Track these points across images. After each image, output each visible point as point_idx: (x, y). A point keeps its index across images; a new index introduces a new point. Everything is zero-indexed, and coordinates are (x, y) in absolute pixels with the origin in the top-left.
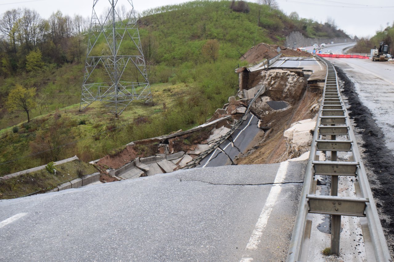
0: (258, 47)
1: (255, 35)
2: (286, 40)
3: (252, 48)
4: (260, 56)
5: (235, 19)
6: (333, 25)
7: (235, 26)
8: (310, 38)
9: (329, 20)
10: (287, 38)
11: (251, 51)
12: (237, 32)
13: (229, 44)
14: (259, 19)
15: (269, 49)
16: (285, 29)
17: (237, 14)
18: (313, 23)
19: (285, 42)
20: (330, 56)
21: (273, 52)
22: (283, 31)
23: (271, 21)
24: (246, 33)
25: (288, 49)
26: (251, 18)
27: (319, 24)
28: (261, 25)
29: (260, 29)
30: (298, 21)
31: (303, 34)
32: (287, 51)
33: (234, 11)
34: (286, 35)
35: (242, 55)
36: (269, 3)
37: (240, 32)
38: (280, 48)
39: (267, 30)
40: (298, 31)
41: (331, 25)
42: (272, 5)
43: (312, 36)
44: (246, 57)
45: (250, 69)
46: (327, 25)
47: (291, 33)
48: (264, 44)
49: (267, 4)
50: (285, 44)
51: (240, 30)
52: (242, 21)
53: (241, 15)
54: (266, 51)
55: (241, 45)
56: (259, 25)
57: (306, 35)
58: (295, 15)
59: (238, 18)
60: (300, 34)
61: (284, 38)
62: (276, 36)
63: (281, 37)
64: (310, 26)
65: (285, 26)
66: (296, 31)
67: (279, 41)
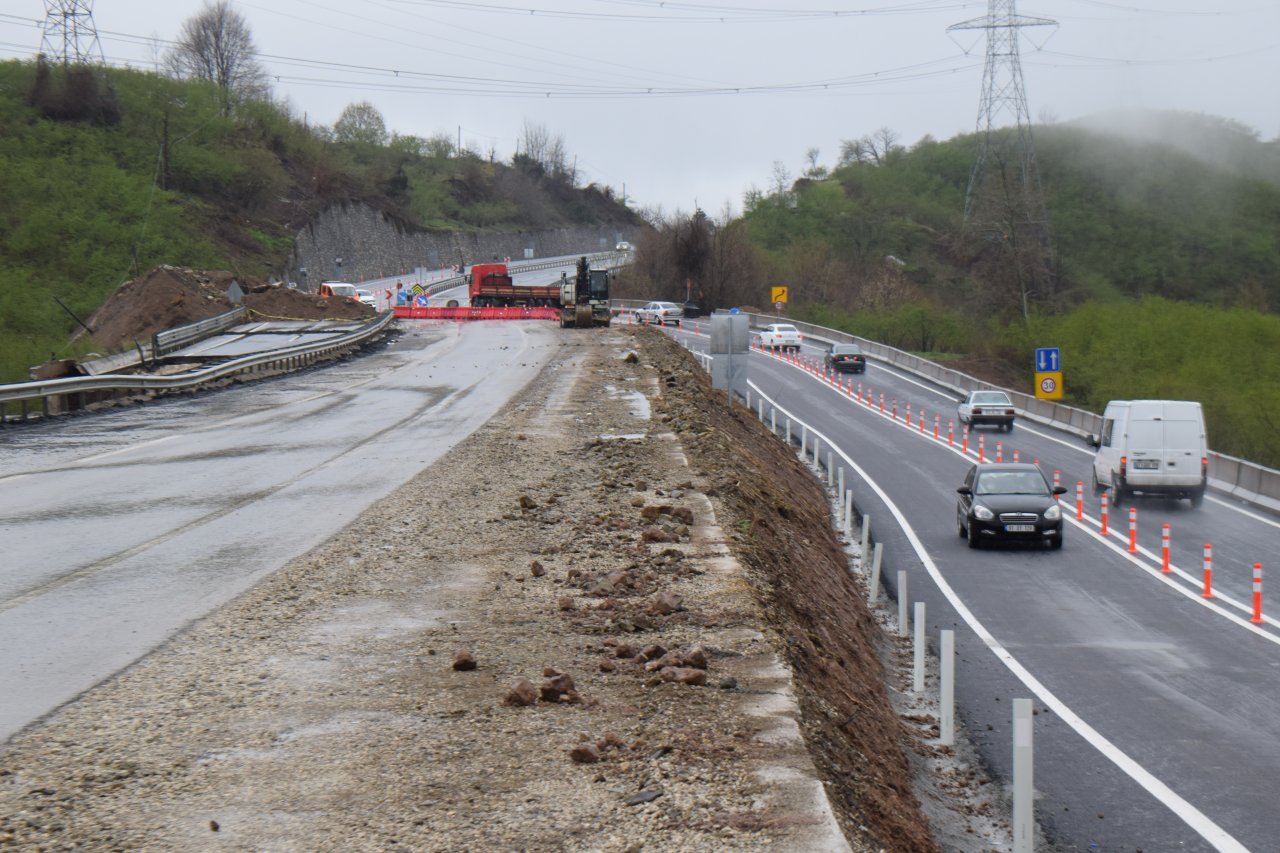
0: (145, 283)
1: (143, 228)
2: (295, 247)
3: (123, 289)
4: (151, 319)
5: (52, 153)
6: (556, 163)
7: (49, 188)
8: (425, 231)
9: (534, 142)
10: (301, 236)
11: (118, 299)
12: (59, 215)
13: (25, 273)
14: (165, 153)
15: (195, 289)
16: (294, 193)
17: (60, 131)
18: (455, 160)
19: (291, 256)
20: (448, 314)
21: (210, 300)
22: (285, 205)
23: (228, 162)
24: (102, 221)
25: (275, 288)
26: (128, 151)
27: (484, 163)
28: (178, 180)
29: (171, 202)
30: (382, 148)
31: (388, 216)
32: (269, 298)
33: (44, 117)
34: (298, 226)
35: (80, 319)
36: (225, 72)
37: (77, 217)
38: (242, 287)
39: (206, 203)
40: (362, 204)
41: (547, 166)
42: (235, 78)
43: (441, 225)
44: (97, 329)
45: (91, 366)
46: (526, 165)
47: (321, 213)
48: (170, 268)
49: (211, 75)
50: (291, 266)
51: (75, 208)
52: (84, 163)
53: (82, 135)
54: (178, 298)
55: (78, 276)
56: (164, 181)
57: (406, 221)
58: (365, 118)
59: (63, 152)
60: (375, 218)
61: (287, 240)
62: (250, 230)
63: (274, 232)
64: (434, 173)
65: (293, 183)
66: (353, 201)
67: (261, 254)
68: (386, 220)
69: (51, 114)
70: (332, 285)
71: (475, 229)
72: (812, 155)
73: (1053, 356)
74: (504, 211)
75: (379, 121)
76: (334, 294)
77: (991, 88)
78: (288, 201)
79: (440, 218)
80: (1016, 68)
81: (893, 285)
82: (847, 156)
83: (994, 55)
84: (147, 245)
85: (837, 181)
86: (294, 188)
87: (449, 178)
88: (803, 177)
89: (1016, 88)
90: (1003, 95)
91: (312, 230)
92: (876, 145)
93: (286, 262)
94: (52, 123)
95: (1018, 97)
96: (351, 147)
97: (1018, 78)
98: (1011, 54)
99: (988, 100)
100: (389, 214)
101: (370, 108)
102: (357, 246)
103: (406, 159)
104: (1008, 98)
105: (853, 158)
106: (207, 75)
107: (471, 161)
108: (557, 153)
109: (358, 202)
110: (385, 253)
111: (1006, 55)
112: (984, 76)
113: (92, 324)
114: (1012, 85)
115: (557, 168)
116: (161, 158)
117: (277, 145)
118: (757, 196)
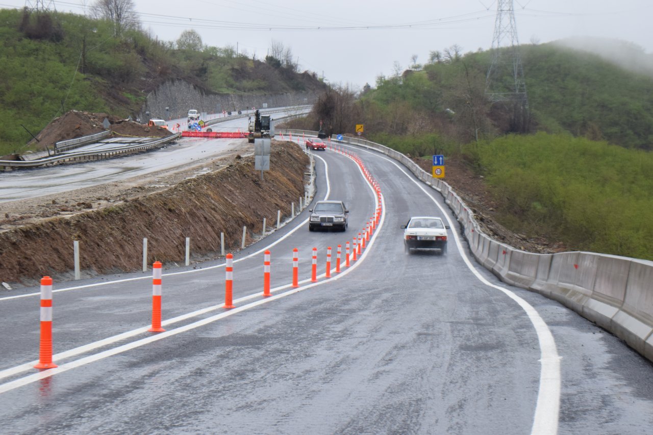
0: (65, 118)
1: (69, 92)
2: (146, 101)
3: (55, 121)
5: (28, 55)
6: (287, 61)
7: (26, 72)
8: (215, 94)
9: (276, 49)
10: (149, 96)
11: (52, 126)
12: (30, 85)
13: (11, 113)
14: (83, 56)
15: (87, 122)
16: (148, 75)
17: (33, 44)
18: (236, 59)
19: (144, 106)
21: (94, 127)
22: (143, 81)
23: (107, 60)
24: (50, 88)
25: (126, 121)
26: (66, 55)
27: (249, 60)
28: (88, 68)
29: (85, 79)
30: (199, 52)
32: (123, 126)
33: (26, 37)
34: (148, 92)
35: (33, 135)
36: (119, 15)
37: (38, 86)
38: (109, 121)
39: (104, 80)
40: (182, 80)
41: (283, 62)
42: (124, 18)
43: (225, 91)
44: (41, 139)
45: (27, 157)
46: (272, 62)
47: (160, 85)
48: (76, 111)
49: (112, 17)
50: (143, 111)
51: (38, 81)
52: (44, 60)
53: (43, 46)
54: (78, 126)
55: (37, 114)
56: (82, 69)
57: (205, 89)
58: (192, 37)
59: (34, 54)
60: (189, 87)
61: (142, 98)
62: (124, 93)
63: (137, 94)
64: (224, 65)
65: (147, 70)
66: (178, 79)
67: (129, 104)
68: (195, 88)
69: (30, 36)
70: (154, 121)
71: (242, 93)
72: (414, 58)
73: (441, 159)
74: (257, 84)
75: (199, 39)
76: (155, 125)
77: (499, 27)
78: (144, 79)
79: (225, 88)
80: (512, 17)
81: (423, 124)
82: (432, 59)
83: (501, 10)
84: (71, 100)
85: (425, 72)
86: (148, 73)
87: (230, 67)
88: (409, 69)
89: (512, 27)
90: (505, 31)
91: (155, 93)
92: (451, 53)
93: (141, 109)
94: (30, 40)
95: (513, 31)
96: (184, 52)
97: (513, 22)
98: (509, 10)
99: (498, 33)
100: (196, 85)
101: (194, 32)
102: (179, 101)
103: (211, 58)
104: (508, 32)
105: (436, 60)
106: (111, 16)
107: (243, 59)
108: (288, 56)
109: (180, 80)
110: (194, 104)
111: (507, 10)
112: (496, 21)
113: (39, 137)
114: (510, 26)
115: (287, 63)
116: (81, 57)
117: (142, 51)
118: (383, 79)
